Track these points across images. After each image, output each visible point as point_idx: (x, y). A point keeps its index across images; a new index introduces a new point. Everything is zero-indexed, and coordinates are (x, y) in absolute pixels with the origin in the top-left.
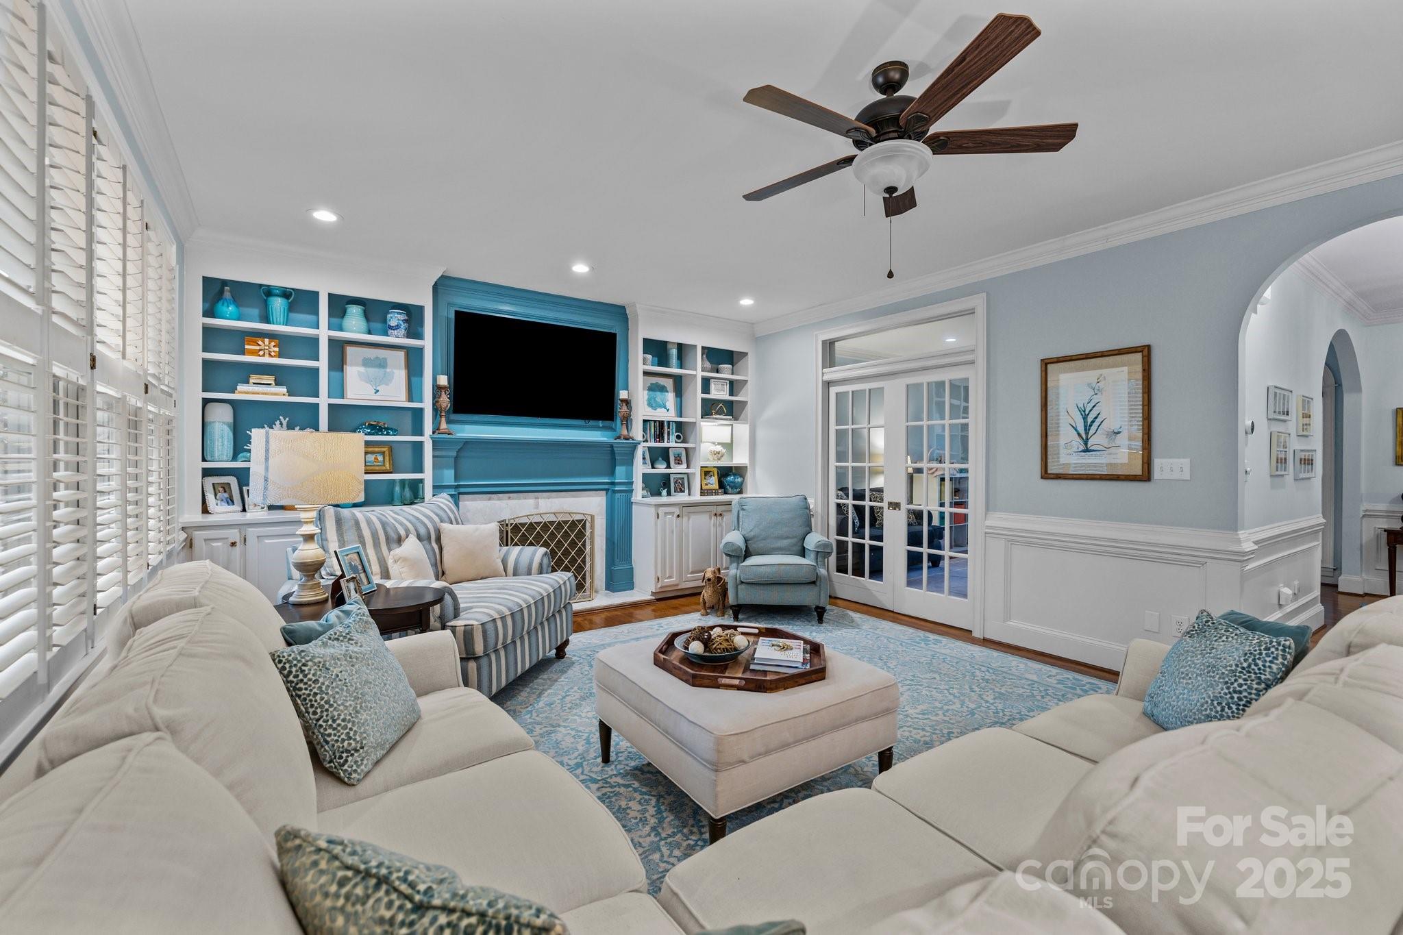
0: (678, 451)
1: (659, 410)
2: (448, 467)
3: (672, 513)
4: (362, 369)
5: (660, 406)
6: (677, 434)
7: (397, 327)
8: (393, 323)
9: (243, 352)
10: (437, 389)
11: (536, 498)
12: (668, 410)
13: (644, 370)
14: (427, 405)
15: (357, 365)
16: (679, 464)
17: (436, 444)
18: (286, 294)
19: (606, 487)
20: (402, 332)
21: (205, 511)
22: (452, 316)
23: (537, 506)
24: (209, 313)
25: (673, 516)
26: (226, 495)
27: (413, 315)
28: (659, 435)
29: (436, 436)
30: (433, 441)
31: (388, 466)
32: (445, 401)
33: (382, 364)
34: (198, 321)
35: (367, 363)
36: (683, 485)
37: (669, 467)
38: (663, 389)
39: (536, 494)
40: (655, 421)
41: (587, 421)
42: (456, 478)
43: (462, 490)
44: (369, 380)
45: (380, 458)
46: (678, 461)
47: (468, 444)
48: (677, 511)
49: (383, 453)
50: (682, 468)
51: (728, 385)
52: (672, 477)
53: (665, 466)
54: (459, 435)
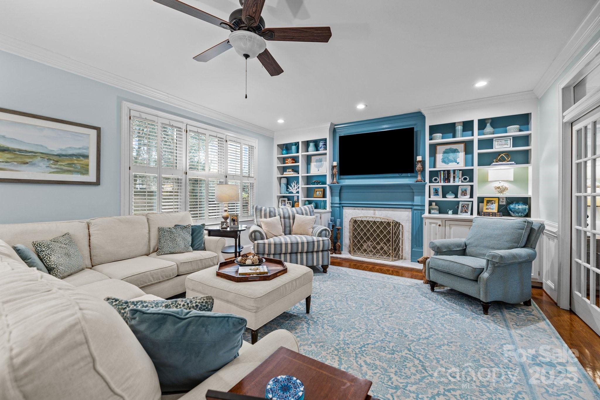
0: (464, 187)
1: (450, 164)
3: (436, 223)
5: (452, 162)
6: (463, 178)
11: (374, 210)
12: (458, 163)
13: (429, 143)
16: (464, 195)
19: (410, 207)
23: (375, 214)
25: (437, 225)
26: (284, 203)
28: (447, 178)
36: (467, 208)
37: (456, 197)
38: (455, 151)
39: (374, 208)
40: (444, 171)
41: (400, 174)
46: (464, 193)
48: (439, 222)
50: (467, 198)
51: (512, 140)
52: (461, 204)
53: (454, 196)
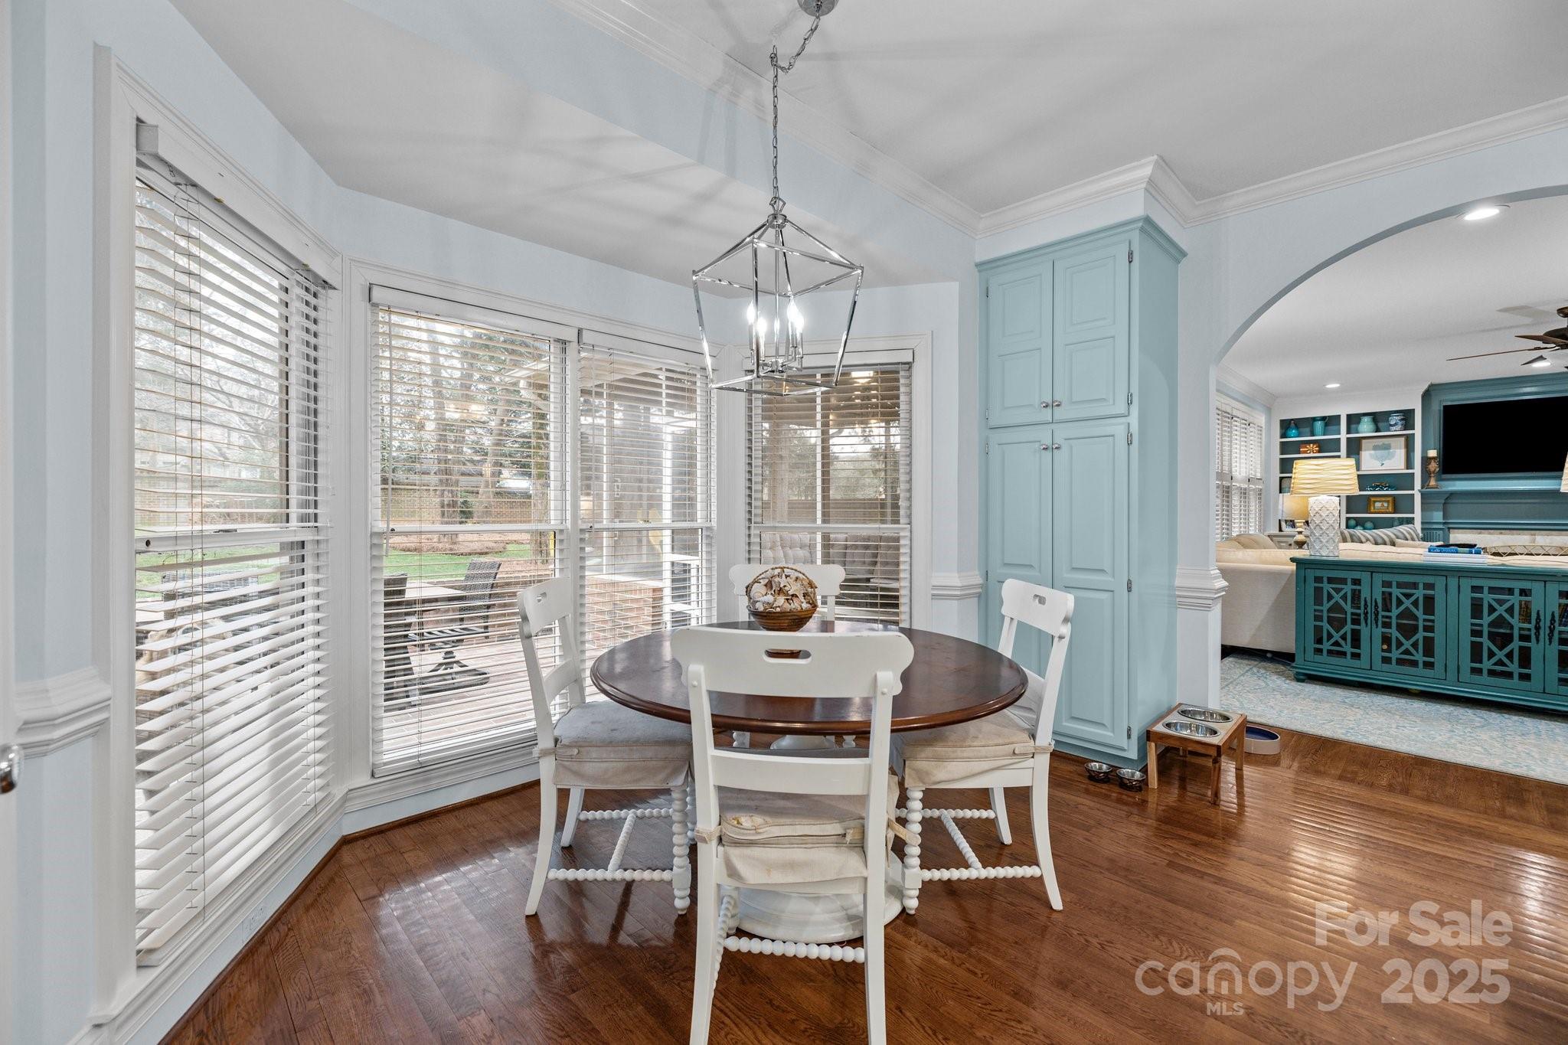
2: (1437, 510)
4: (1373, 452)
7: (1396, 424)
8: (1392, 423)
9: (1299, 453)
10: (1426, 460)
14: (1417, 470)
15: (1368, 450)
17: (1423, 495)
18: (1323, 418)
20: (1399, 427)
21: (1280, 530)
22: (1442, 408)
24: (1283, 436)
27: (1407, 416)
29: (1424, 490)
30: (1422, 495)
31: (1390, 509)
32: (1434, 466)
33: (1387, 447)
34: (1277, 440)
35: (1375, 448)
42: (1444, 517)
43: (1451, 526)
44: (1377, 458)
45: (1386, 505)
47: (1452, 495)
49: (1388, 502)
54: (1444, 489)
